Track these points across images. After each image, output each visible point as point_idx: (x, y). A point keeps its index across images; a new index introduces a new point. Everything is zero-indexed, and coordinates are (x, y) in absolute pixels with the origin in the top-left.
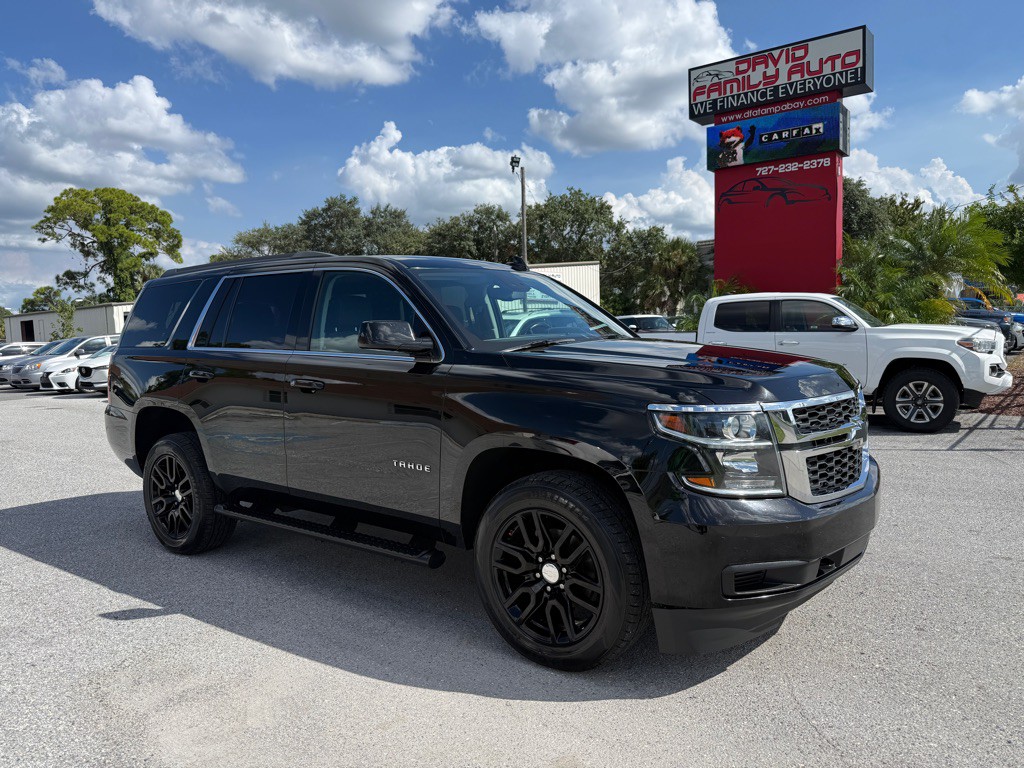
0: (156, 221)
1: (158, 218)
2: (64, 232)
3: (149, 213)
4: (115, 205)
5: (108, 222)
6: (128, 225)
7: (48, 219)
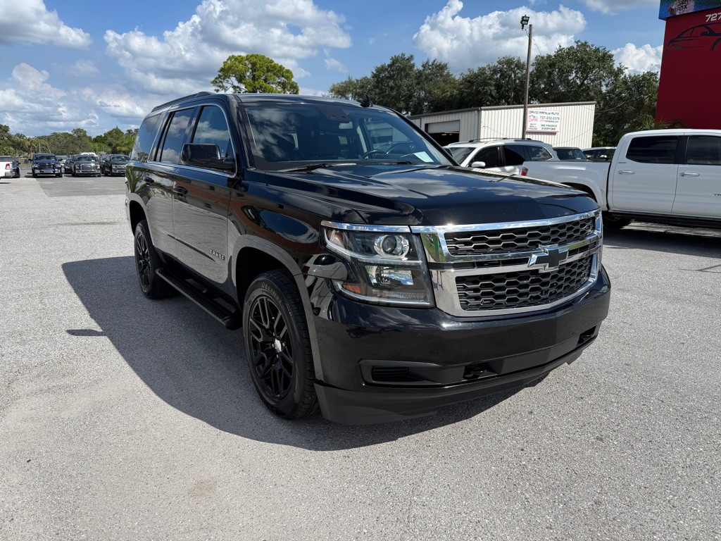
0: (283, 76)
1: (284, 74)
2: (229, 85)
3: (279, 71)
4: (258, 66)
5: (254, 78)
6: (265, 80)
7: (220, 76)
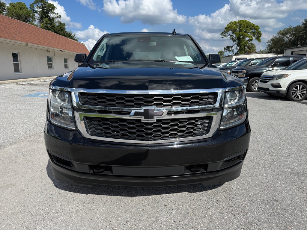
0: (254, 29)
1: (255, 28)
2: (228, 35)
3: (253, 26)
4: (243, 25)
5: (240, 31)
6: (245, 32)
7: (225, 31)
